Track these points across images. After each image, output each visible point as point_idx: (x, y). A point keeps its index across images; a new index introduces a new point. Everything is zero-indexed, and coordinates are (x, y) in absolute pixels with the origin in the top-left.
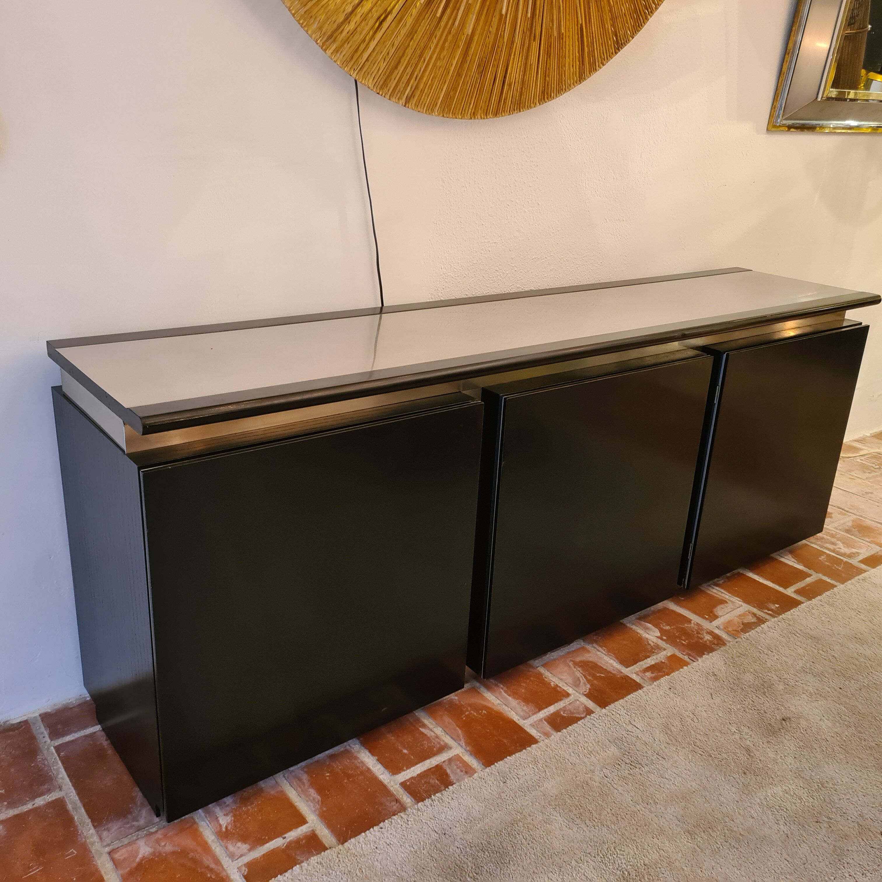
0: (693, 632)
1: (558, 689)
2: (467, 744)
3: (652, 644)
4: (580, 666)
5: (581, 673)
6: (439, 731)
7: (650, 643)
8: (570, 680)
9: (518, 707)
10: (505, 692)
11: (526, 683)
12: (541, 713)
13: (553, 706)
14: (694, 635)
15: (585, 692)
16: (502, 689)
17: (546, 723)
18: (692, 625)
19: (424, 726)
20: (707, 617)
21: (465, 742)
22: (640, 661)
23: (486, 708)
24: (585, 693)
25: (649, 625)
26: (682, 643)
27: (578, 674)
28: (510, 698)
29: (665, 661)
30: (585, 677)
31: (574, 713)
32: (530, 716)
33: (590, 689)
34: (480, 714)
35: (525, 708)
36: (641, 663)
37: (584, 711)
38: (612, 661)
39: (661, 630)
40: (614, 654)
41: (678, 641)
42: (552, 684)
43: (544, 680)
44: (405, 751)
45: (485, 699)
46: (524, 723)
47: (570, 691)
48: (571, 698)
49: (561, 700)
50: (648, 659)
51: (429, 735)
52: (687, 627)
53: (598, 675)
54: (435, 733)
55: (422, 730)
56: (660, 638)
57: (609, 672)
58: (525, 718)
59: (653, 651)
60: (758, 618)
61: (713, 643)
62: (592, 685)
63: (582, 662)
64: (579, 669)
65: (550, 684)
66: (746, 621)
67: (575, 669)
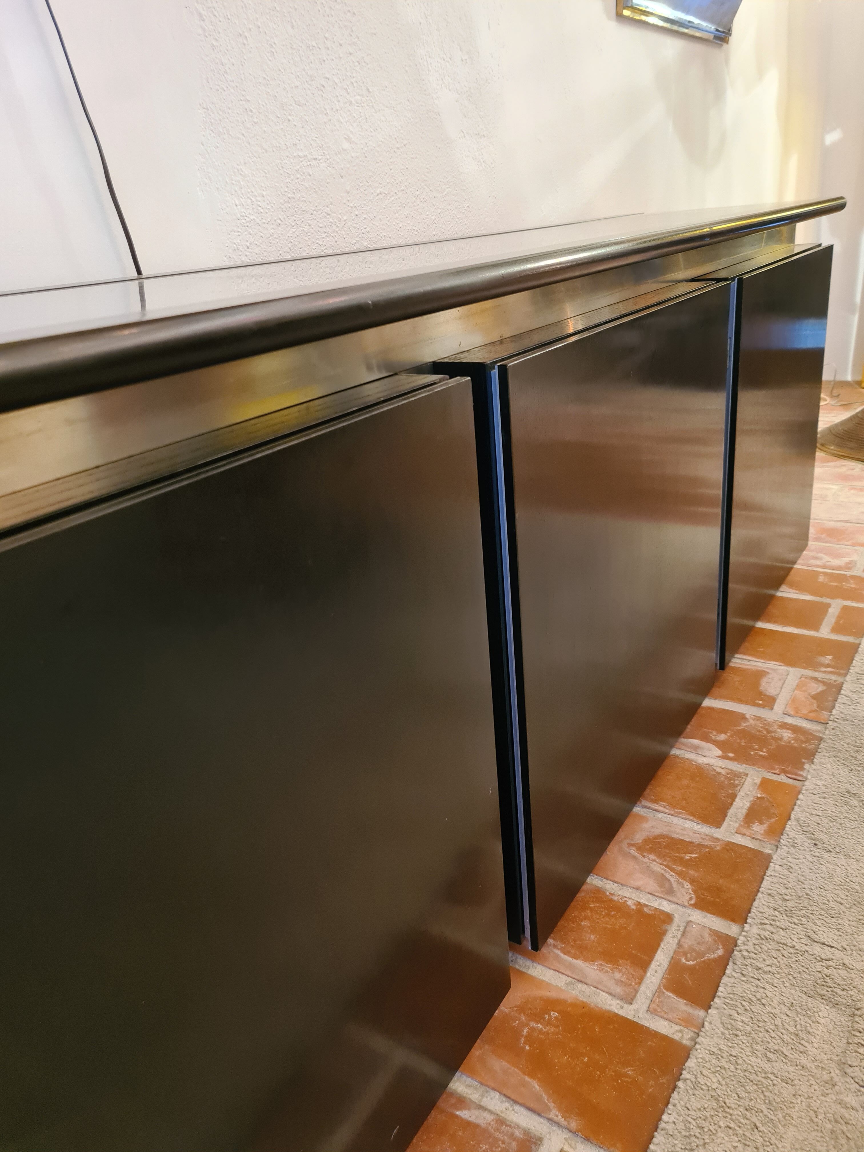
0: (759, 731)
1: (645, 909)
2: (566, 1112)
3: (723, 772)
4: (651, 851)
5: (661, 864)
7: (719, 770)
8: (651, 885)
9: (603, 977)
10: (562, 950)
11: (586, 918)
12: (648, 974)
13: (659, 952)
14: (765, 737)
15: (691, 899)
16: (555, 946)
17: (671, 994)
18: (752, 722)
19: (462, 1102)
20: (761, 702)
21: (560, 1109)
22: (729, 808)
23: (551, 1004)
24: (693, 902)
25: (696, 742)
26: (761, 756)
27: (658, 868)
28: (579, 963)
29: (761, 794)
30: (672, 870)
31: (701, 954)
32: (636, 991)
33: (695, 891)
34: (549, 1023)
35: (618, 975)
36: (731, 812)
37: (715, 941)
38: (688, 824)
39: (719, 744)
40: (683, 808)
41: (752, 753)
42: (630, 903)
43: (611, 900)
45: (540, 984)
46: (637, 1011)
47: (666, 907)
48: (677, 920)
49: (664, 933)
50: (737, 800)
51: (481, 1122)
52: (746, 726)
53: (687, 857)
54: (491, 1112)
55: (464, 1114)
56: (724, 757)
57: (700, 845)
58: (630, 1000)
59: (733, 784)
60: (823, 682)
61: (803, 742)
62: (692, 881)
63: (646, 841)
64: (652, 857)
65: (628, 906)
66: (813, 693)
67: (646, 860)
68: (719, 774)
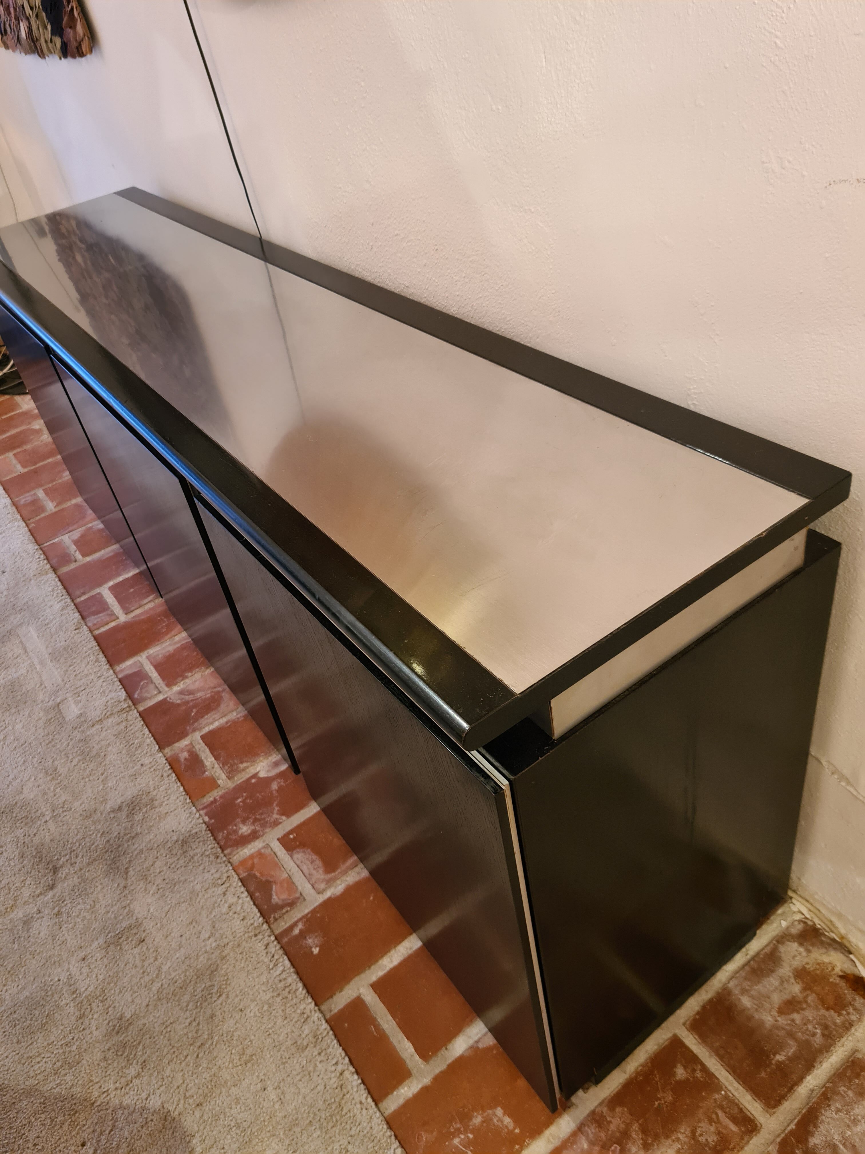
0: (262, 814)
1: (181, 678)
3: (242, 766)
4: (212, 697)
5: (200, 697)
6: (151, 605)
7: (245, 765)
8: (192, 687)
9: (164, 651)
11: (197, 654)
12: (152, 667)
14: (254, 814)
15: (170, 699)
17: (136, 670)
18: (275, 816)
20: (291, 836)
22: (210, 749)
24: (168, 699)
26: (238, 798)
27: (198, 695)
28: (178, 645)
29: (206, 775)
30: (192, 700)
32: (149, 661)
33: (172, 703)
35: (160, 656)
36: (207, 750)
37: (142, 697)
38: (216, 724)
40: (230, 727)
41: (245, 794)
42: (190, 674)
43: (198, 667)
44: (132, 590)
46: (141, 657)
47: (176, 689)
48: (166, 689)
49: (163, 680)
50: (213, 759)
51: (146, 600)
52: (274, 809)
53: (194, 710)
54: (146, 603)
55: (152, 596)
56: (255, 776)
57: (196, 720)
58: (147, 657)
59: (227, 764)
60: (282, 907)
61: (229, 834)
62: (179, 705)
63: (221, 698)
64: (208, 696)
65: (189, 672)
66: (274, 887)
67: (209, 692)
68: (242, 763)
